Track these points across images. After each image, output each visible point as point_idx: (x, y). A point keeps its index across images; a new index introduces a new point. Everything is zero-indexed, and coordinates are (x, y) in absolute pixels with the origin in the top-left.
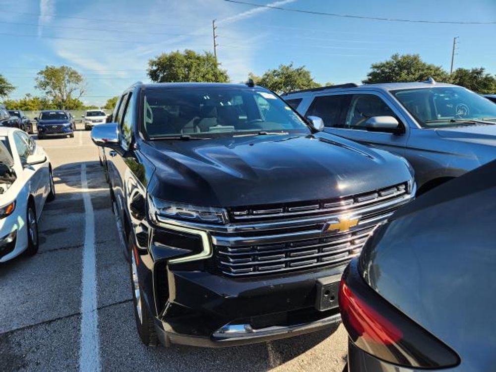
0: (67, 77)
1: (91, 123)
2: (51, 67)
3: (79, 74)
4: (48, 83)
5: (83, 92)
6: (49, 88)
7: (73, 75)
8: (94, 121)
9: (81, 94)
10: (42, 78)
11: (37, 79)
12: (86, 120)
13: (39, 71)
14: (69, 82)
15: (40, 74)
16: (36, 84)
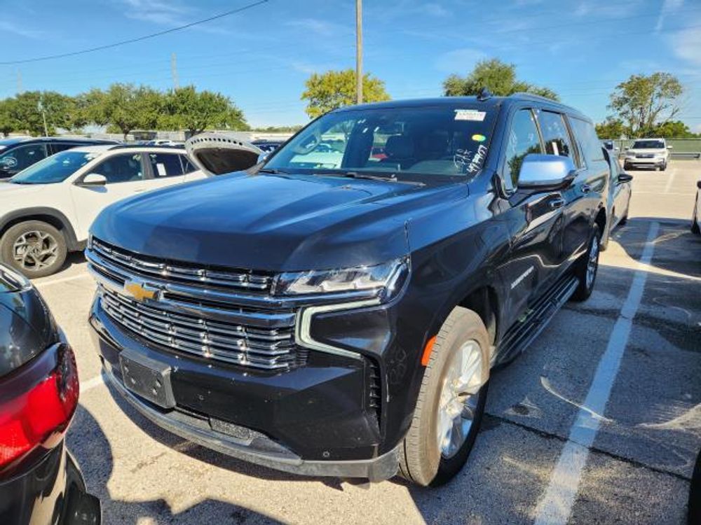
0: (658, 89)
1: (634, 159)
2: (638, 76)
3: (679, 84)
4: (626, 100)
5: (676, 111)
6: (626, 107)
7: (670, 85)
8: (639, 156)
9: (673, 114)
10: (620, 94)
11: (612, 96)
12: (629, 154)
13: (619, 84)
14: (660, 95)
15: (618, 89)
16: (610, 102)
